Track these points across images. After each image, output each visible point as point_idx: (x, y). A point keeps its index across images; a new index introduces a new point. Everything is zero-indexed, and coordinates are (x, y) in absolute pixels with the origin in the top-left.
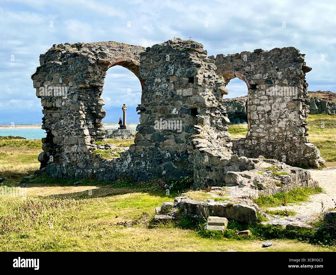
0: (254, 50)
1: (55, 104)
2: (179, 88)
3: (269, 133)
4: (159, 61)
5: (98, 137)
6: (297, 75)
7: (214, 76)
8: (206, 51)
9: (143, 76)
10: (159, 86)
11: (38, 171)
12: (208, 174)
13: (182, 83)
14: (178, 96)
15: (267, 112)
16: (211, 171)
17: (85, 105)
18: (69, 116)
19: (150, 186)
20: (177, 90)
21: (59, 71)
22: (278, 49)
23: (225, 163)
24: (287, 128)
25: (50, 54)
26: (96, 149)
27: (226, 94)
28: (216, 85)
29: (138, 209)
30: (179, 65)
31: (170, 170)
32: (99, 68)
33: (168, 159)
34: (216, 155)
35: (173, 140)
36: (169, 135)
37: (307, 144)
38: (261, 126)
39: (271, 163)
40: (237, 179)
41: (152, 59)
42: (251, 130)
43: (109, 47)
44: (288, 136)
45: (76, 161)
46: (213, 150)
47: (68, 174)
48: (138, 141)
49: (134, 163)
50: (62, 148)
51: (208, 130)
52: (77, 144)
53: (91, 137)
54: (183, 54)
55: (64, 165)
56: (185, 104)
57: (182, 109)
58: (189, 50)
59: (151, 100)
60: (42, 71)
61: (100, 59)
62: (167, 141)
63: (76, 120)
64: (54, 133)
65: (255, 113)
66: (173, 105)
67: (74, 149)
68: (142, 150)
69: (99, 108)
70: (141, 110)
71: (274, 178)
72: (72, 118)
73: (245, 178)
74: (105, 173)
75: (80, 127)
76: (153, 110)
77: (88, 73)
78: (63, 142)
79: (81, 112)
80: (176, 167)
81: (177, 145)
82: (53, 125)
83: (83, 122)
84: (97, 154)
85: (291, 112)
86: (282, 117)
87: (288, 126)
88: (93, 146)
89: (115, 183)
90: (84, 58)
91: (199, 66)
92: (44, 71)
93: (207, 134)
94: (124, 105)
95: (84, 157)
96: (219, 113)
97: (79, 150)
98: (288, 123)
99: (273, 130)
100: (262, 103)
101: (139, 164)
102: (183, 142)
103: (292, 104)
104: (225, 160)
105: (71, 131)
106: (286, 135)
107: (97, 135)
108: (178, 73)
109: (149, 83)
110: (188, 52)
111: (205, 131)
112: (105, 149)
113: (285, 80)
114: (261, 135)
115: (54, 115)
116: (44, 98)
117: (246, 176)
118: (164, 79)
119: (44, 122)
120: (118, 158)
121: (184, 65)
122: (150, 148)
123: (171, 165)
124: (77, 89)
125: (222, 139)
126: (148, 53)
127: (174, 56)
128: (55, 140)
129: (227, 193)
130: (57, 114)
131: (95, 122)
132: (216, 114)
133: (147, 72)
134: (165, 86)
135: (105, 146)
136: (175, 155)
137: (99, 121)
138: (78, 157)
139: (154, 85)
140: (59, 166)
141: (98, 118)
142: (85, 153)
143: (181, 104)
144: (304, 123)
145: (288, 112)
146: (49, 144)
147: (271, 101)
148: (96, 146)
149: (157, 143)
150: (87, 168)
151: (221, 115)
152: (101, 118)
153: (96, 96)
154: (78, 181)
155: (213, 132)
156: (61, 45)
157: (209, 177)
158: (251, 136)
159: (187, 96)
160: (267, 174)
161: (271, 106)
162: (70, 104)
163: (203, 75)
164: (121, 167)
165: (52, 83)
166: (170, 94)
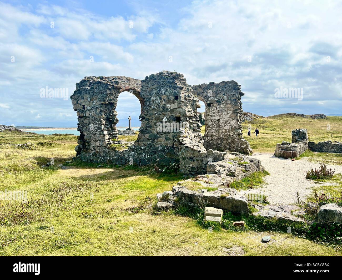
0: (210, 83)
1: (85, 114)
2: (168, 103)
3: (219, 133)
4: (154, 85)
5: (113, 136)
6: (236, 97)
7: (191, 95)
8: (186, 79)
9: (143, 95)
10: (155, 102)
11: (75, 157)
12: (191, 163)
13: (170, 100)
14: (168, 109)
15: (218, 120)
16: (194, 161)
17: (105, 115)
18: (95, 122)
19: (149, 169)
20: (167, 105)
21: (88, 93)
22: (225, 82)
23: (204, 155)
24: (230, 130)
25: (83, 83)
26: (112, 144)
27: (200, 107)
28: (193, 102)
29: (142, 191)
30: (168, 88)
31: (162, 158)
32: (114, 91)
33: (161, 151)
34: (197, 150)
35: (164, 138)
36: (161, 134)
37: (242, 140)
38: (214, 128)
39: (235, 155)
40: (216, 169)
41: (149, 85)
42: (208, 131)
43: (120, 79)
44: (230, 135)
45: (99, 151)
46: (194, 146)
47: (93, 160)
48: (140, 139)
49: (137, 153)
50: (90, 143)
51: (189, 132)
52: (99, 141)
53: (109, 136)
54: (170, 80)
55: (91, 154)
56: (172, 114)
57: (170, 117)
58: (174, 77)
59: (149, 112)
60: (77, 94)
61: (115, 85)
62: (160, 139)
63: (99, 125)
64: (85, 133)
65: (210, 121)
66: (164, 114)
67: (98, 143)
68: (143, 145)
69: (114, 117)
70: (142, 118)
71: (240, 166)
72: (96, 124)
73: (221, 167)
74: (118, 159)
75: (101, 129)
76: (150, 118)
77: (107, 94)
78: (90, 139)
79: (102, 120)
80: (166, 156)
81: (166, 142)
82: (84, 128)
83: (104, 126)
84: (113, 147)
85: (232, 120)
86: (227, 123)
87: (231, 128)
88: (110, 142)
89: (124, 167)
90: (104, 84)
91: (181, 88)
92: (78, 93)
93: (188, 135)
94: (130, 117)
95: (104, 149)
96: (195, 120)
97: (101, 144)
98: (231, 127)
99: (221, 131)
100: (214, 114)
101: (140, 154)
102: (171, 140)
103: (233, 115)
104: (204, 153)
105: (96, 132)
106: (229, 134)
107: (113, 134)
108: (167, 94)
109: (147, 100)
110: (174, 79)
111: (186, 132)
112: (118, 143)
113: (229, 101)
114: (214, 134)
115: (85, 122)
116: (78, 111)
117: (221, 166)
118: (158, 98)
119: (78, 126)
120: (127, 149)
121: (172, 88)
122: (148, 144)
123: (163, 155)
124: (99, 104)
125: (197, 137)
126: (147, 80)
127: (165, 82)
128: (85, 138)
129: (211, 180)
130: (86, 121)
131: (112, 126)
132: (193, 121)
133: (146, 93)
134: (158, 102)
135: (118, 141)
136: (165, 148)
137: (114, 125)
138: (100, 149)
139: (151, 101)
140: (88, 155)
141: (113, 123)
142: (105, 146)
143: (170, 114)
144: (240, 127)
145: (231, 120)
146: (81, 140)
147: (220, 113)
148: (112, 141)
149: (153, 140)
150: (106, 156)
151: (196, 122)
152: (115, 124)
153: (112, 109)
154: (100, 164)
155: (192, 133)
156: (90, 77)
157: (192, 165)
158: (208, 134)
159: (174, 109)
160: (234, 163)
161: (220, 117)
162: (95, 114)
163: (184, 95)
164: (128, 156)
165: (84, 101)
166: (161, 107)
